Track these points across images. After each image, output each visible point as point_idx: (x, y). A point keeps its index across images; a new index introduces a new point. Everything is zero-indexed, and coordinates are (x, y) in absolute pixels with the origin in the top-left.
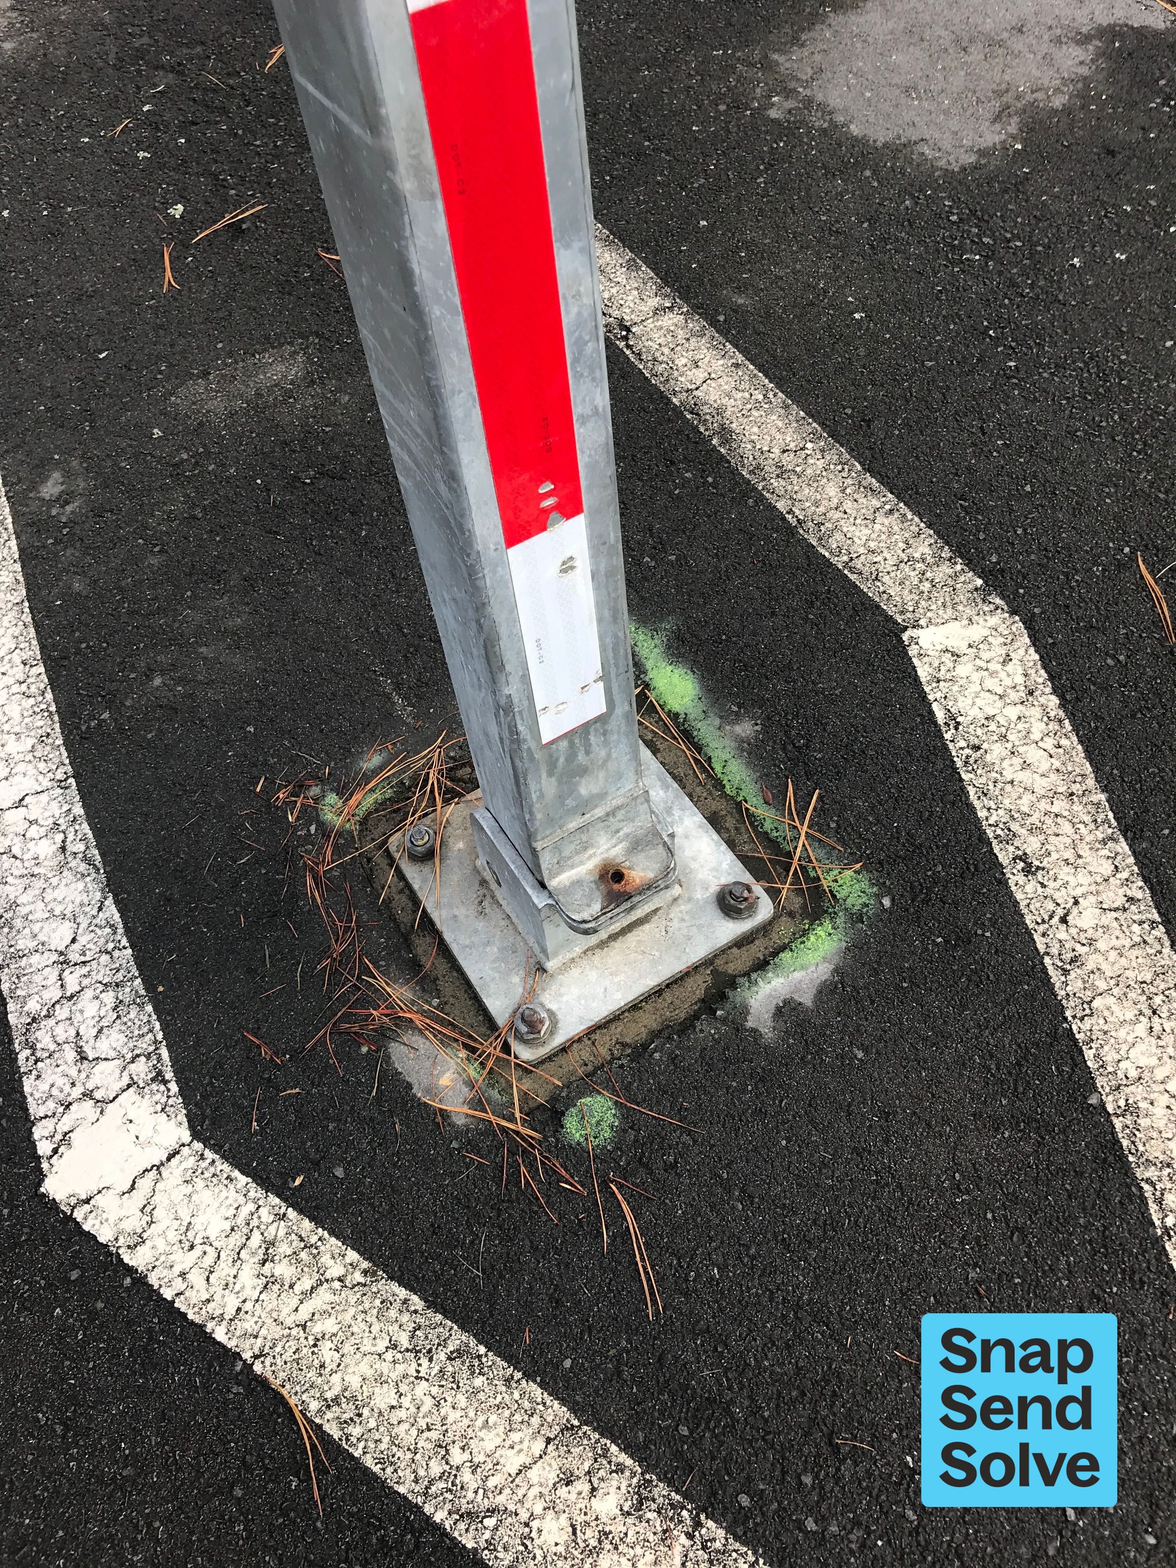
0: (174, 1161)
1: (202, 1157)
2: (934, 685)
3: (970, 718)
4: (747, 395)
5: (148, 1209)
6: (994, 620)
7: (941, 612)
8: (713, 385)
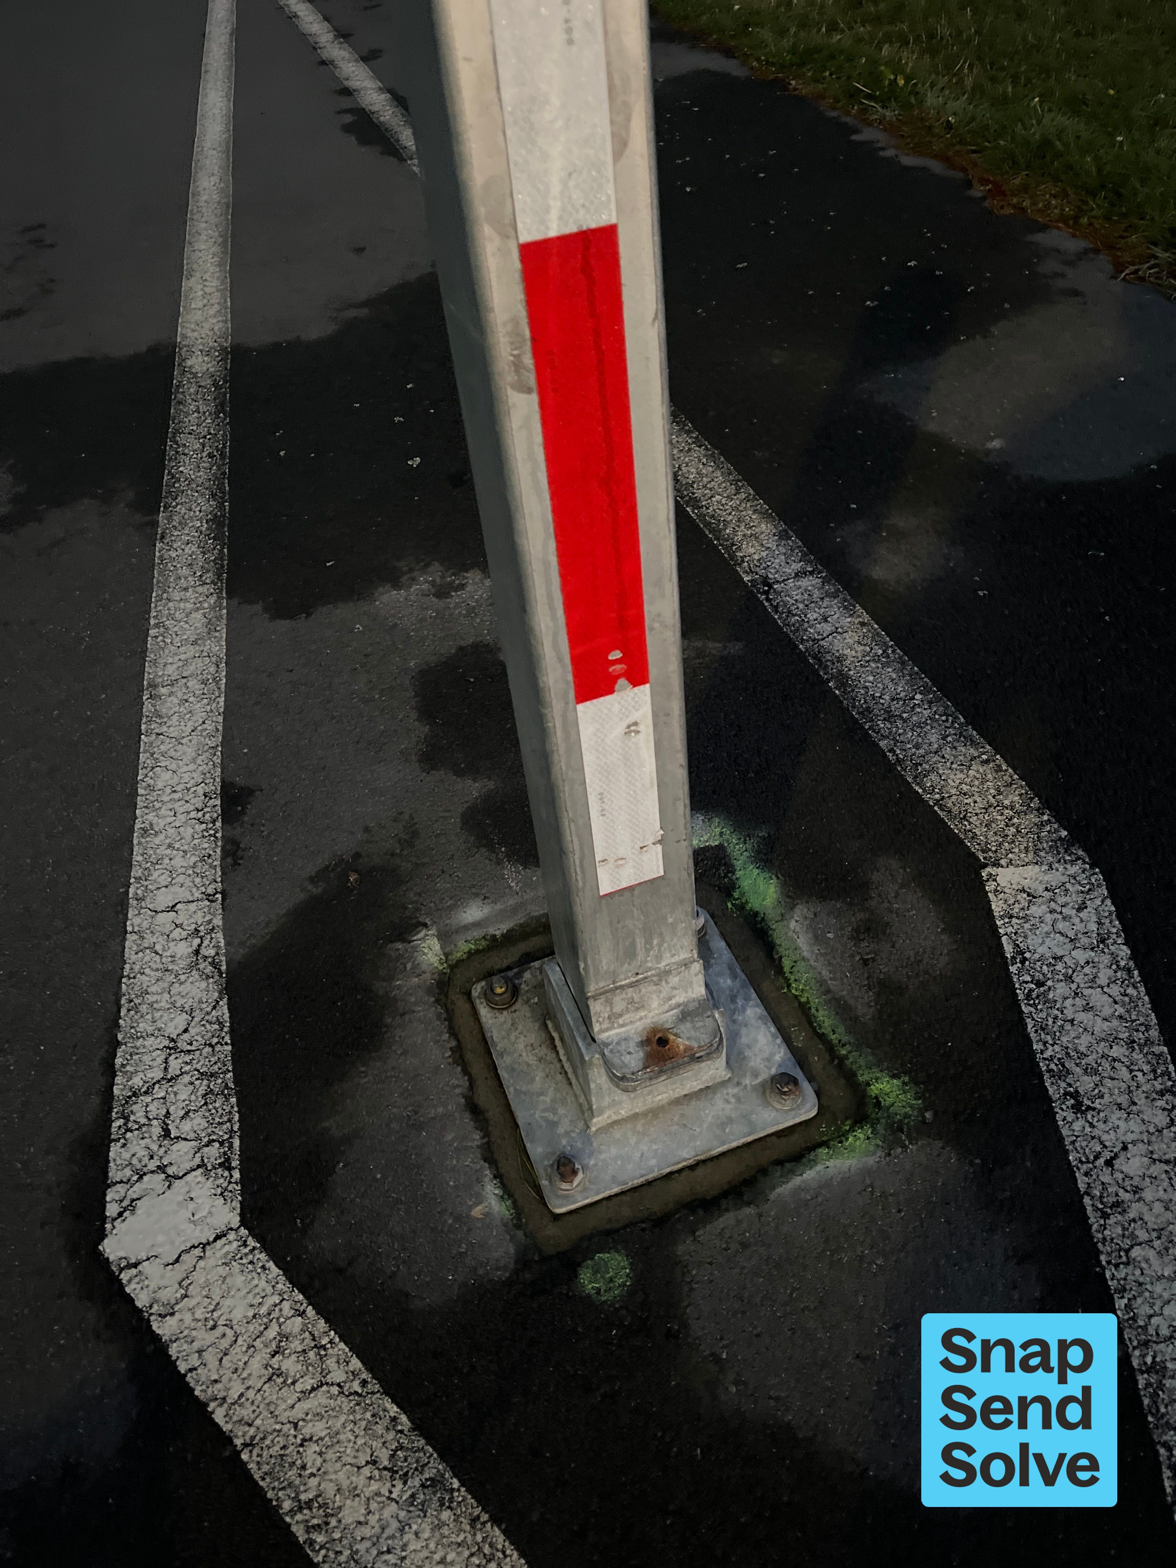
0: (219, 1243)
1: (245, 1245)
2: (1007, 920)
3: (1037, 956)
4: (868, 649)
5: (185, 1283)
6: (1073, 870)
7: (1022, 856)
8: (839, 637)
